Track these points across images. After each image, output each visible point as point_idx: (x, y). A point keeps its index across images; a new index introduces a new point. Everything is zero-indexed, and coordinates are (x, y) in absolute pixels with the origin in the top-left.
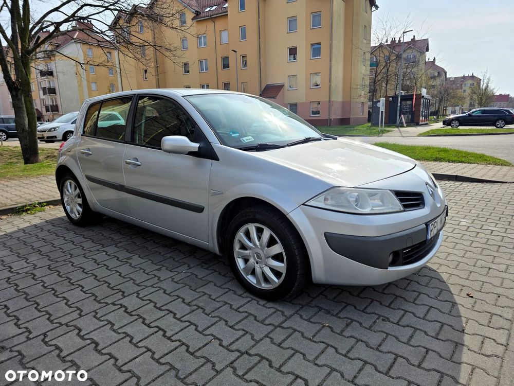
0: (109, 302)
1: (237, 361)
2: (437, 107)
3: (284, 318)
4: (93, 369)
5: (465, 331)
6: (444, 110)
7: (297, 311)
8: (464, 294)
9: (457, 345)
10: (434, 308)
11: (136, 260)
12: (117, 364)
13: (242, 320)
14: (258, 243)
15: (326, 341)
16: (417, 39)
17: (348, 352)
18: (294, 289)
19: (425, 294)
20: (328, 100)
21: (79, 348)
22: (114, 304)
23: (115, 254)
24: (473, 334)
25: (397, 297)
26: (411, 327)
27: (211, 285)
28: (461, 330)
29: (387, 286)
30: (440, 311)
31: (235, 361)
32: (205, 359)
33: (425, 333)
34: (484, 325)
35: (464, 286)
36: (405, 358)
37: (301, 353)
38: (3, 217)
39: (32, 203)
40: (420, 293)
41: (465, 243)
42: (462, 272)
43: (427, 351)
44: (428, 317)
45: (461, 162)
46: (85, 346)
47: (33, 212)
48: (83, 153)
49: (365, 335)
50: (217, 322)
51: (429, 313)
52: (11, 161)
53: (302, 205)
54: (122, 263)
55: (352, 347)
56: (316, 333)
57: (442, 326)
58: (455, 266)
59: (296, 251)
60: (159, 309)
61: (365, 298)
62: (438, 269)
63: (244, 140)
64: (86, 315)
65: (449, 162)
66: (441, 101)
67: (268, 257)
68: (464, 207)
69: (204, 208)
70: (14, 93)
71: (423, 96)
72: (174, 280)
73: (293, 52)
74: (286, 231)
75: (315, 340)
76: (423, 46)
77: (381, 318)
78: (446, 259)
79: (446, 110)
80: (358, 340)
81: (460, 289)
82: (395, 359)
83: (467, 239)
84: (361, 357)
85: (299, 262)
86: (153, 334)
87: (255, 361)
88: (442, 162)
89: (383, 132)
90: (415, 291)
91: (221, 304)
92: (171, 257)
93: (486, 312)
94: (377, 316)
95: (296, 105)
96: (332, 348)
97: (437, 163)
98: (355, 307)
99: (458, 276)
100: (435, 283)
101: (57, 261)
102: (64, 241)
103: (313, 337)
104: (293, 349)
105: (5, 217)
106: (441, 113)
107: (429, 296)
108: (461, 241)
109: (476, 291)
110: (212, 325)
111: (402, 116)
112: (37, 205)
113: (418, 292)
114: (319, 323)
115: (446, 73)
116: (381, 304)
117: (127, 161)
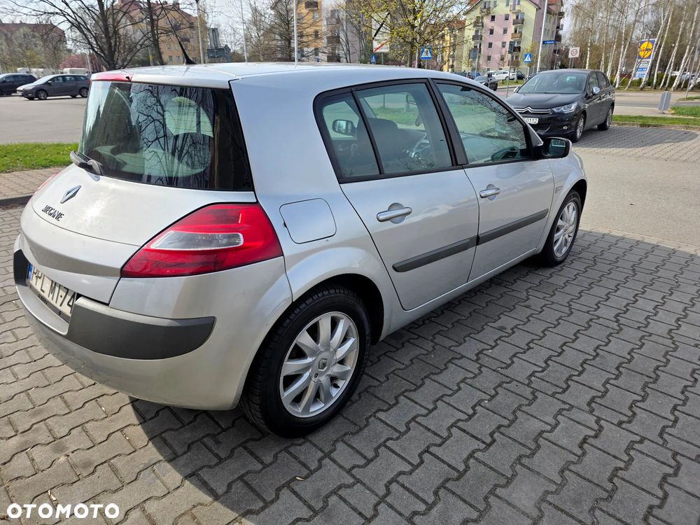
117: (483, 195)
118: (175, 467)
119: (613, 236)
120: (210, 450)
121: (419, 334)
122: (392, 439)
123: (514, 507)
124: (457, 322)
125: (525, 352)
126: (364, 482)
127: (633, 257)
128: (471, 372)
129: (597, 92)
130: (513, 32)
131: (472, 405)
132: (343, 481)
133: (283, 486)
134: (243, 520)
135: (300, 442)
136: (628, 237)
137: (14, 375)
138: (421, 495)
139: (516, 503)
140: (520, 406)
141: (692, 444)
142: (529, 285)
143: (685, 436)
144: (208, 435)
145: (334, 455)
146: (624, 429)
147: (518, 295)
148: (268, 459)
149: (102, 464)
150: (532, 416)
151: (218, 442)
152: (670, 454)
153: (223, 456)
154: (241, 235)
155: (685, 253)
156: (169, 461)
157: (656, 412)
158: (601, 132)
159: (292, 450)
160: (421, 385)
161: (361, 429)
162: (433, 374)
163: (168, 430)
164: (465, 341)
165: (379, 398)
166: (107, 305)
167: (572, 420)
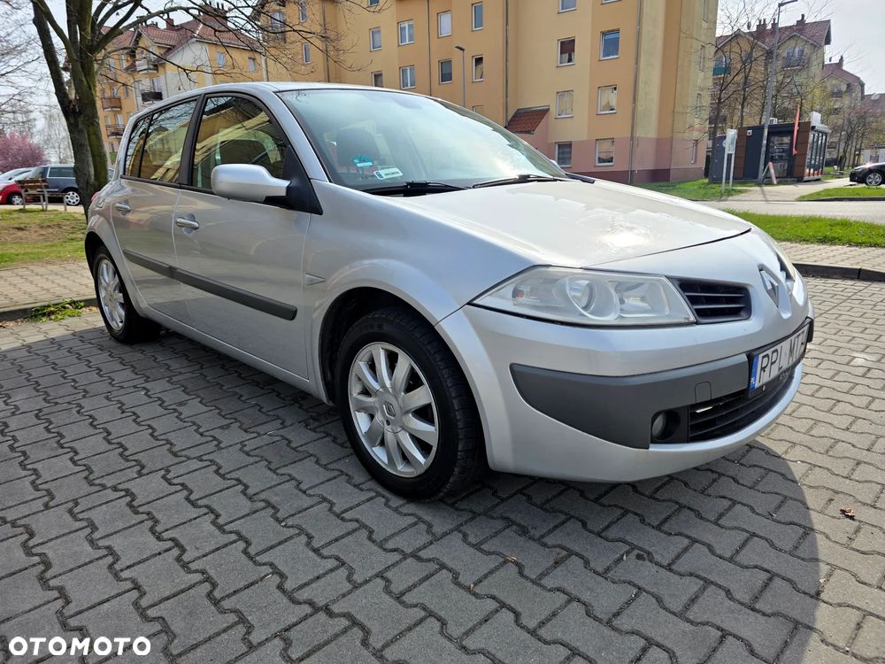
0: (109, 485)
1: (298, 627)
2: (841, 150)
3: (429, 538)
4: (17, 616)
5: (823, 596)
6: (855, 155)
7: (462, 525)
8: (834, 510)
9: (796, 628)
10: (761, 537)
11: (193, 408)
12: (64, 611)
13: (342, 537)
14: (388, 383)
15: (501, 596)
16: (808, 21)
17: (542, 624)
18: (452, 480)
19: (744, 505)
20: (630, 136)
21: (12, 570)
22: (115, 489)
23: (159, 395)
24: (840, 605)
25: (682, 507)
26: (698, 577)
27: (309, 463)
28: (813, 592)
29: (664, 484)
30: (772, 545)
31: (295, 625)
32: (238, 616)
33: (728, 592)
34: (870, 585)
35: (837, 493)
36: (667, 650)
37: (439, 619)
38: (8, 323)
39: (61, 301)
40: (734, 503)
41: (855, 400)
42: (839, 461)
43: (723, 637)
44: (743, 558)
45: (875, 246)
46: (27, 568)
47: (60, 317)
48: (119, 209)
49: (589, 588)
50: (291, 538)
51: (747, 548)
52: (74, 236)
53: (469, 304)
54: (166, 412)
55: (554, 615)
56: (486, 576)
57: (770, 579)
58: (826, 448)
59: (455, 402)
60: (193, 505)
61: (609, 506)
62: (786, 452)
63: (380, 175)
64: (57, 506)
65: (850, 245)
66: (849, 137)
67: (407, 412)
68: (866, 329)
69: (296, 311)
70: (72, 121)
71: (814, 127)
72: (245, 448)
73: (567, 47)
74: (438, 359)
75: (477, 590)
76: (820, 34)
77: (636, 552)
78: (807, 432)
79: (859, 155)
80: (572, 599)
81: (828, 497)
82: (644, 650)
83: (862, 393)
84: (566, 639)
85: (460, 425)
86: (160, 554)
87: (337, 629)
88: (835, 244)
89: (729, 193)
90: (725, 498)
91: (316, 499)
92: (257, 404)
93: (879, 553)
94: (628, 547)
95: (569, 145)
96: (508, 612)
97: (824, 246)
98: (584, 525)
99: (828, 470)
100: (773, 482)
101: (56, 403)
102: (86, 367)
103: (475, 584)
104: (424, 609)
105: (11, 324)
106: (849, 160)
107: (753, 510)
108: (848, 398)
109: (864, 504)
110: (280, 543)
111: (770, 164)
112: (67, 305)
113: (731, 499)
114: (498, 554)
115: (862, 85)
116: (643, 521)
117: (178, 221)
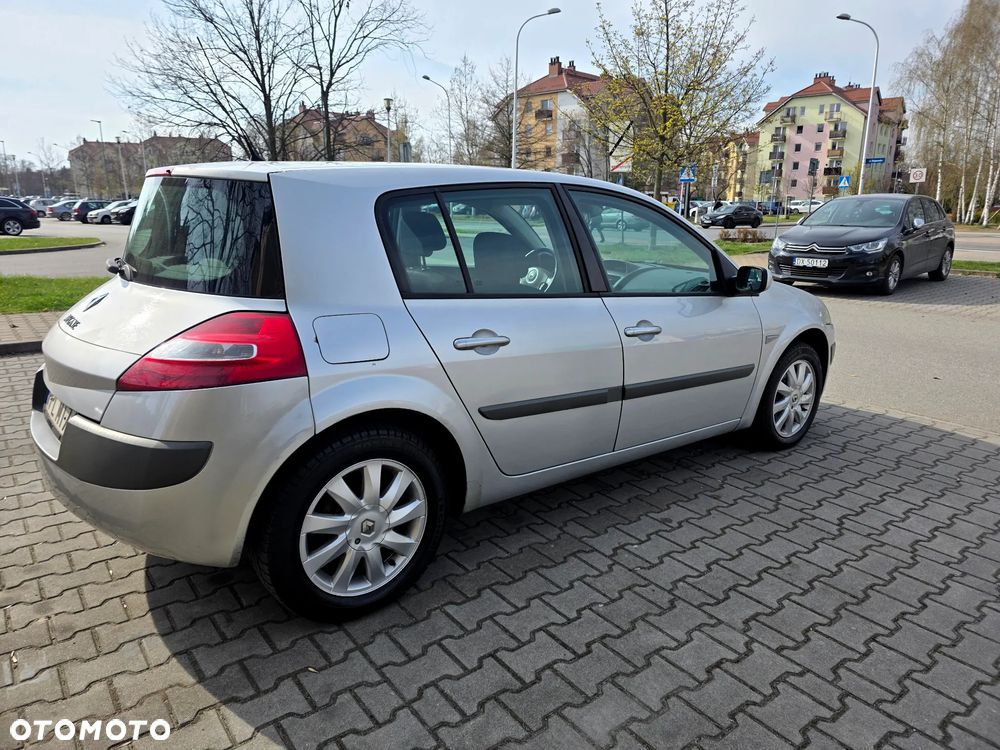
117: (628, 332)
118: (167, 644)
119: (889, 418)
120: (217, 628)
121: (547, 519)
122: (451, 637)
123: (580, 731)
124: (606, 509)
125: (685, 551)
126: (394, 682)
127: (905, 447)
128: (597, 569)
129: (919, 226)
130: (830, 147)
131: (578, 608)
132: (366, 678)
133: (288, 676)
134: (223, 707)
135: (332, 629)
136: (912, 420)
137: (25, 527)
138: (460, 703)
139: (585, 727)
140: (647, 615)
141: (877, 684)
142: (731, 471)
143: (873, 675)
144: (222, 611)
145: (368, 649)
146: (783, 656)
147: (709, 482)
148: (283, 644)
149: (84, 630)
150: (657, 628)
151: (229, 621)
152: (837, 693)
153: (229, 635)
154: (255, 347)
155: (991, 445)
156: (163, 635)
157: (842, 640)
158: (934, 283)
159: (318, 638)
160: (520, 579)
161: (417, 622)
162: (543, 567)
163: (177, 601)
164: (606, 532)
165: (457, 589)
166: (98, 423)
167: (712, 638)
